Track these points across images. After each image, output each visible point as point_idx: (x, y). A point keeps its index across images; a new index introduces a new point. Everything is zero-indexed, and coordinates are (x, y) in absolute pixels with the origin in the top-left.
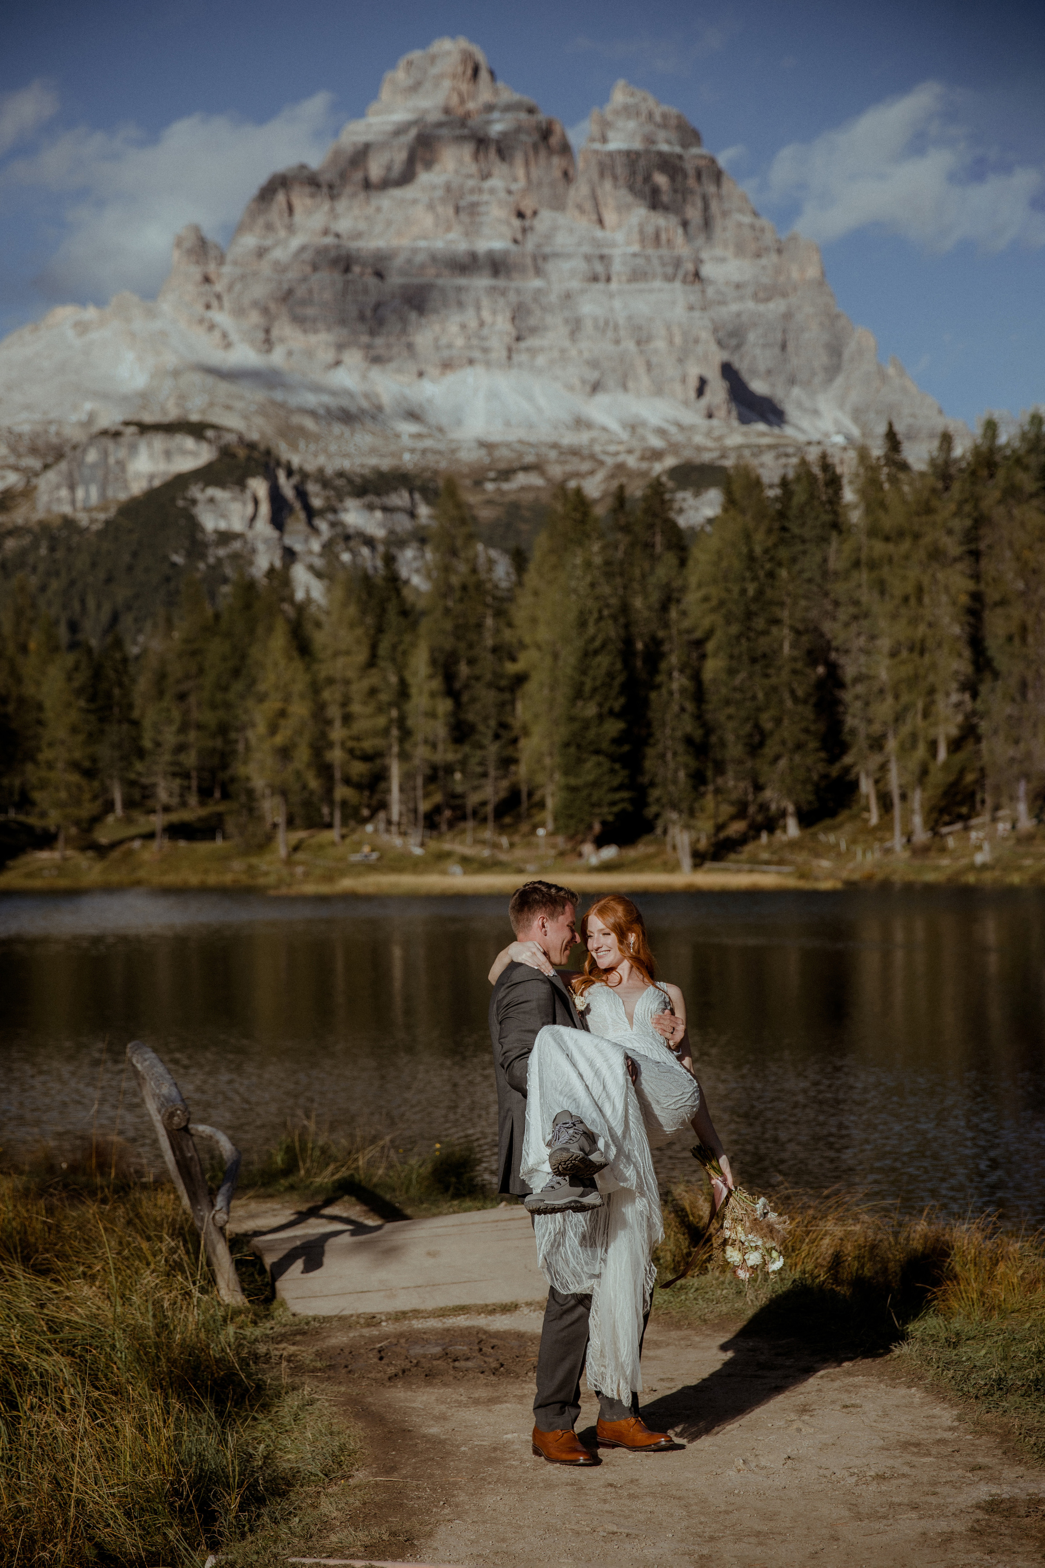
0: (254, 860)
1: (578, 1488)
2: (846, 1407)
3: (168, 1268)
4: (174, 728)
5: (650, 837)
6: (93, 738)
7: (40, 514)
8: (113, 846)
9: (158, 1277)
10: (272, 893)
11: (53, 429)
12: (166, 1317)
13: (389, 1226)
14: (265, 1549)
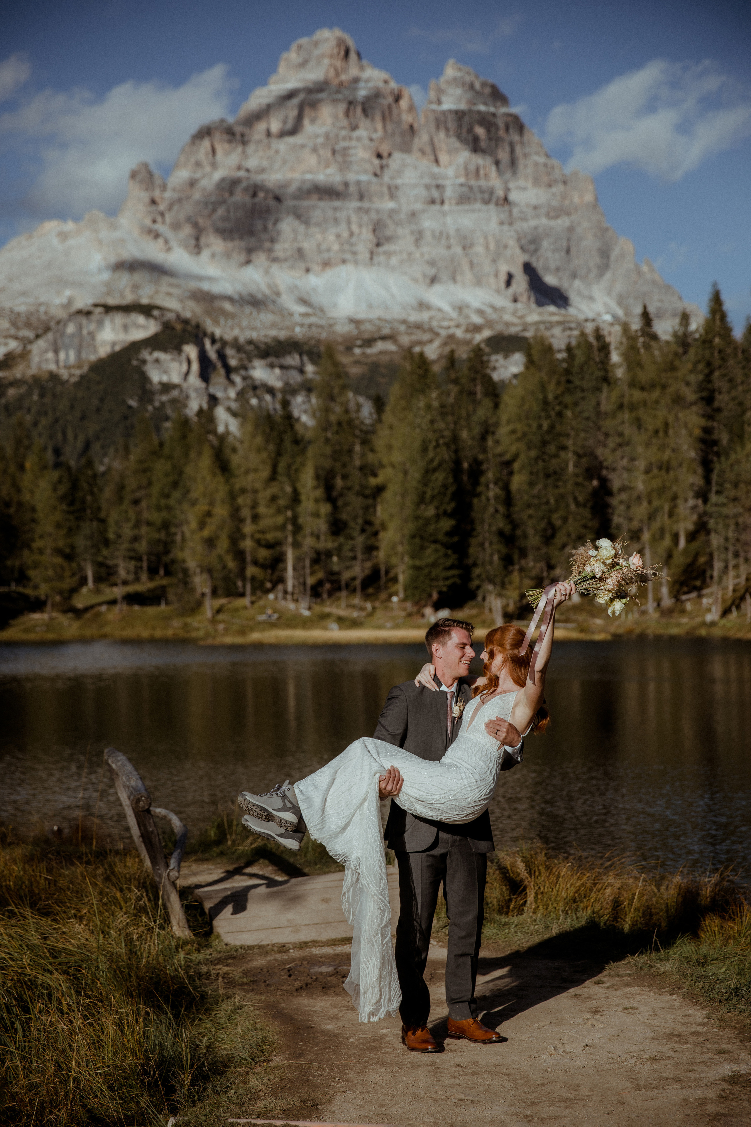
0: (189, 620)
1: (436, 1068)
2: (626, 1009)
3: (135, 912)
4: (131, 524)
5: (472, 603)
6: (71, 532)
7: (33, 371)
8: (86, 609)
9: (128, 917)
10: (202, 643)
11: (42, 309)
12: (135, 946)
13: (294, 881)
14: (210, 1112)
